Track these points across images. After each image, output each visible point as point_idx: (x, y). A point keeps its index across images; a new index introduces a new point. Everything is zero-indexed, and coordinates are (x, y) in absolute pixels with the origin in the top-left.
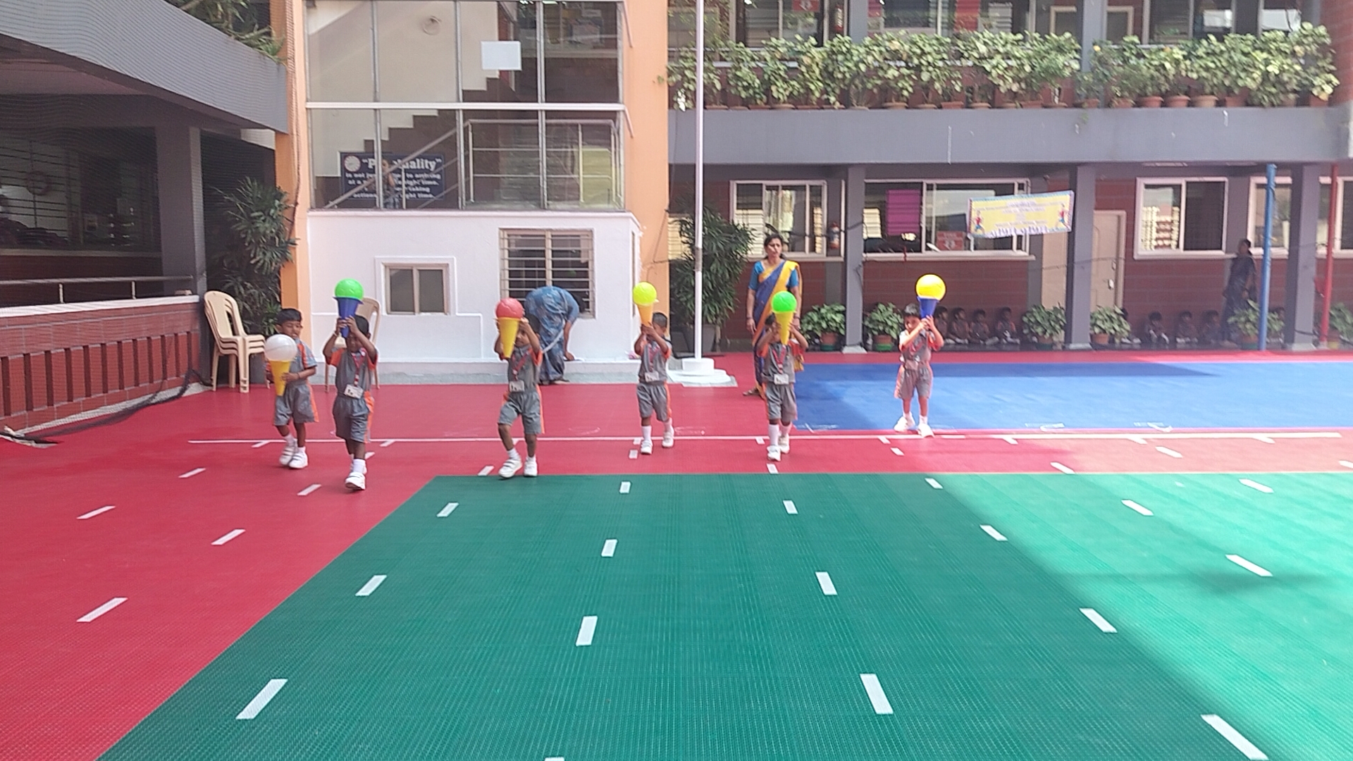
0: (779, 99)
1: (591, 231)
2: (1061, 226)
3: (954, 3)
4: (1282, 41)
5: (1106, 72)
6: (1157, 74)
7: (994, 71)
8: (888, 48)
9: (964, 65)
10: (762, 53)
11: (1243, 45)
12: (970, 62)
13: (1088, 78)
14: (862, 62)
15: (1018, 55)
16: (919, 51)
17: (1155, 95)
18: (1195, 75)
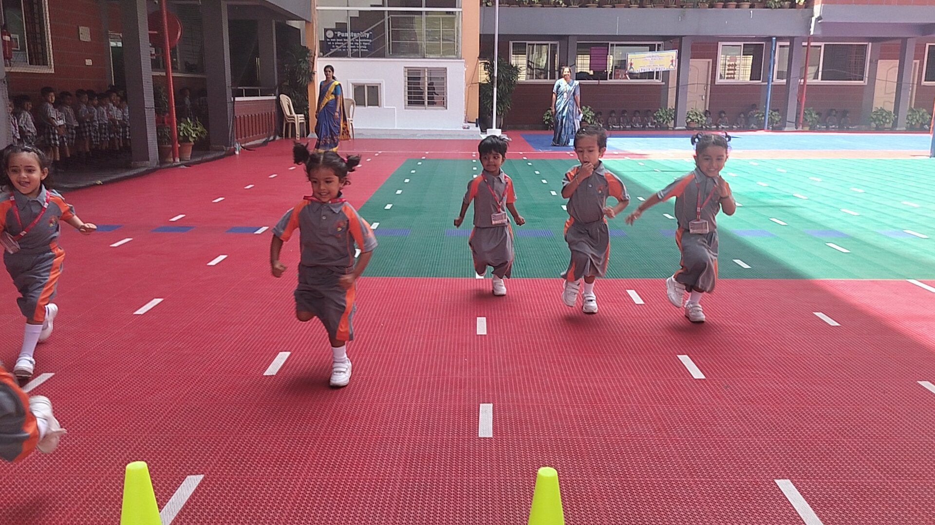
1: (446, 68)
2: (671, 67)
17: (720, 2)
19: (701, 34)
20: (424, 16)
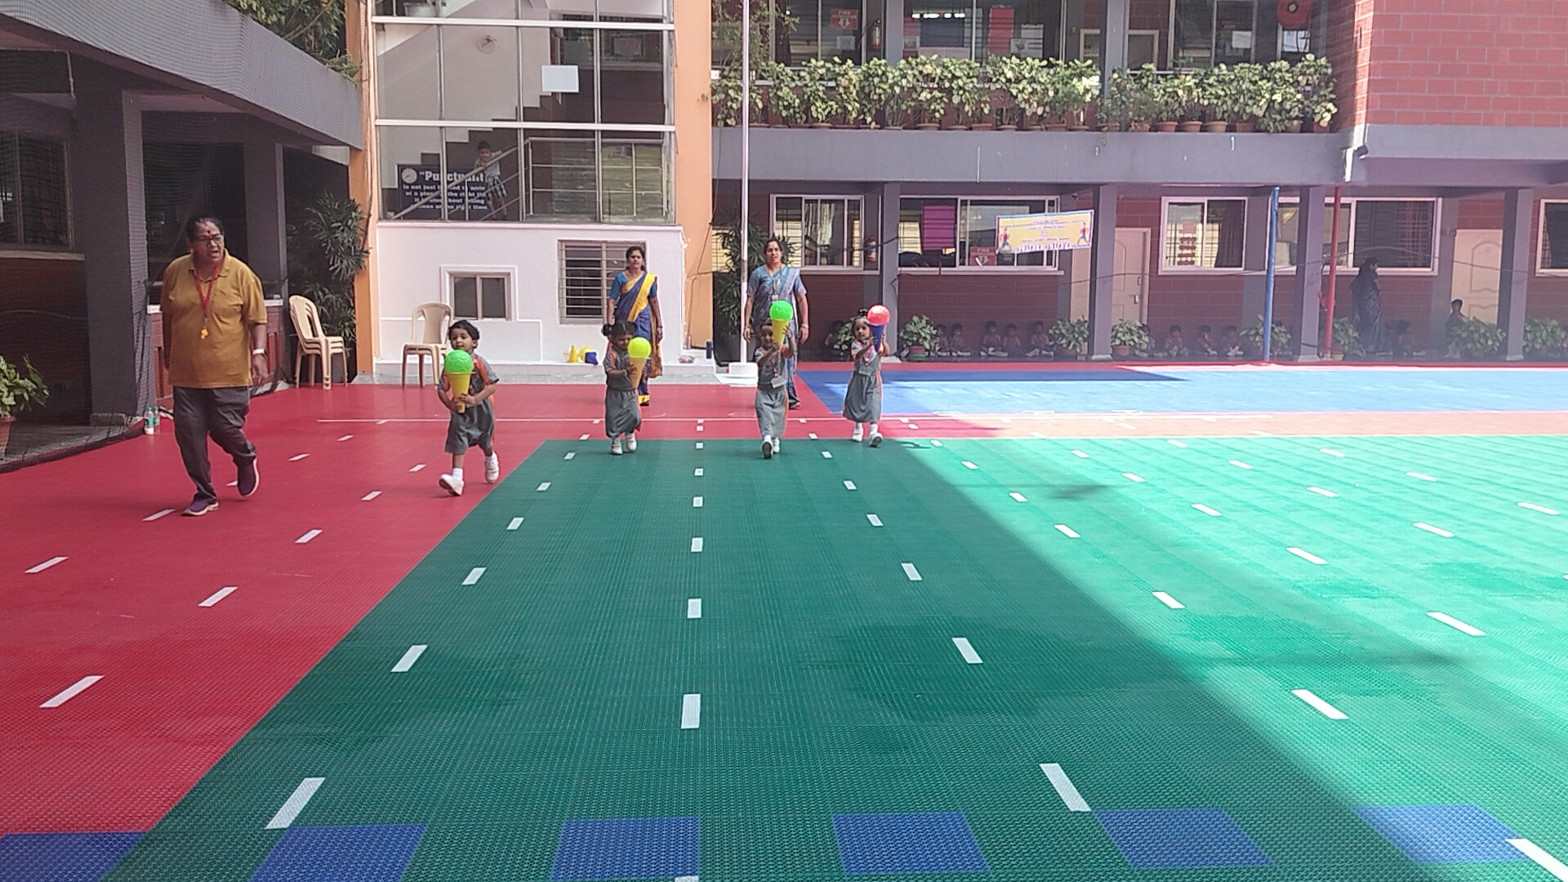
0: (818, 118)
2: (1083, 242)
3: (989, 23)
4: (1287, 71)
5: (1124, 98)
6: (1170, 100)
7: (1019, 96)
8: (921, 72)
9: (993, 88)
10: (802, 74)
11: (1251, 74)
12: (998, 86)
13: (1108, 103)
14: (896, 83)
15: (1042, 80)
16: (950, 76)
17: (1170, 121)
18: (1206, 102)
19: (1136, 181)
20: (598, 140)
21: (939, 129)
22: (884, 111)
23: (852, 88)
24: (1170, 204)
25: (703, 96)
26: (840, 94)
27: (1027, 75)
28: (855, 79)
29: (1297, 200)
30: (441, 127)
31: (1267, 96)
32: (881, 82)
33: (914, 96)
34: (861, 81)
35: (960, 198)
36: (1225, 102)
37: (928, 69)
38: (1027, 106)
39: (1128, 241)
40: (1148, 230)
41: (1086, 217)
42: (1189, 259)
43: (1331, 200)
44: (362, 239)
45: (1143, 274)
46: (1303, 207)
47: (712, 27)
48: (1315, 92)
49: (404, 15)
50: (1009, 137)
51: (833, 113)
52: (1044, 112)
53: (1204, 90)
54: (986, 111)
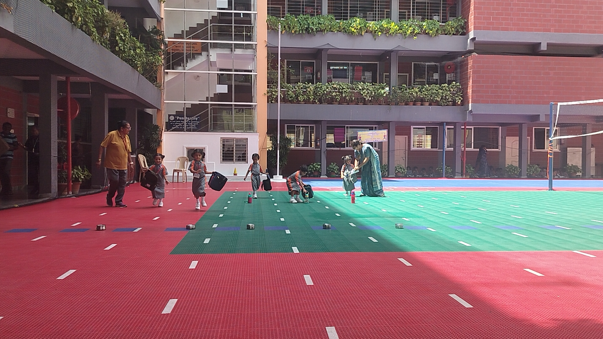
0: (300, 101)
1: (247, 139)
2: (384, 139)
3: (354, 71)
4: (447, 87)
5: (396, 95)
6: (411, 96)
7: (364, 94)
8: (333, 87)
9: (355, 92)
10: (296, 87)
11: (436, 88)
12: (357, 91)
13: (391, 97)
14: (325, 90)
15: (370, 89)
16: (342, 88)
17: (411, 102)
18: (422, 96)
19: (401, 120)
20: (233, 107)
21: (339, 104)
22: (321, 99)
23: (311, 91)
24: (414, 128)
25: (264, 93)
26: (308, 93)
27: (366, 88)
28: (312, 89)
29: (453, 127)
30: (185, 103)
31: (441, 94)
32: (320, 90)
33: (331, 94)
34: (314, 89)
35: (346, 126)
36: (428, 96)
37: (335, 86)
38: (366, 97)
39: (400, 140)
40: (407, 136)
41: (385, 132)
42: (421, 146)
43: (463, 127)
44: (160, 137)
45: (406, 150)
46: (455, 129)
47: (268, 72)
48: (456, 93)
49: (174, 69)
50: (361, 107)
51: (305, 99)
52: (371, 99)
53: (421, 92)
54: (353, 99)
